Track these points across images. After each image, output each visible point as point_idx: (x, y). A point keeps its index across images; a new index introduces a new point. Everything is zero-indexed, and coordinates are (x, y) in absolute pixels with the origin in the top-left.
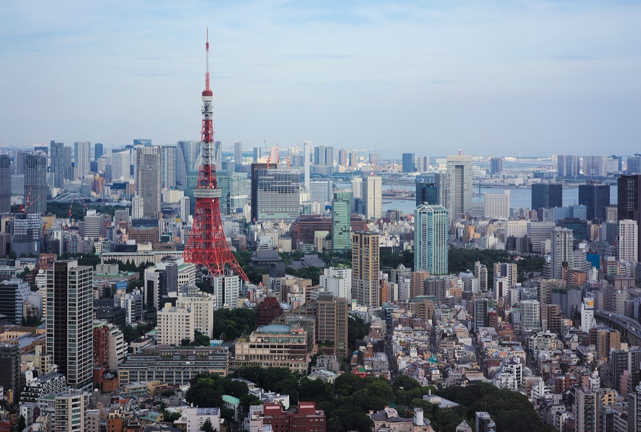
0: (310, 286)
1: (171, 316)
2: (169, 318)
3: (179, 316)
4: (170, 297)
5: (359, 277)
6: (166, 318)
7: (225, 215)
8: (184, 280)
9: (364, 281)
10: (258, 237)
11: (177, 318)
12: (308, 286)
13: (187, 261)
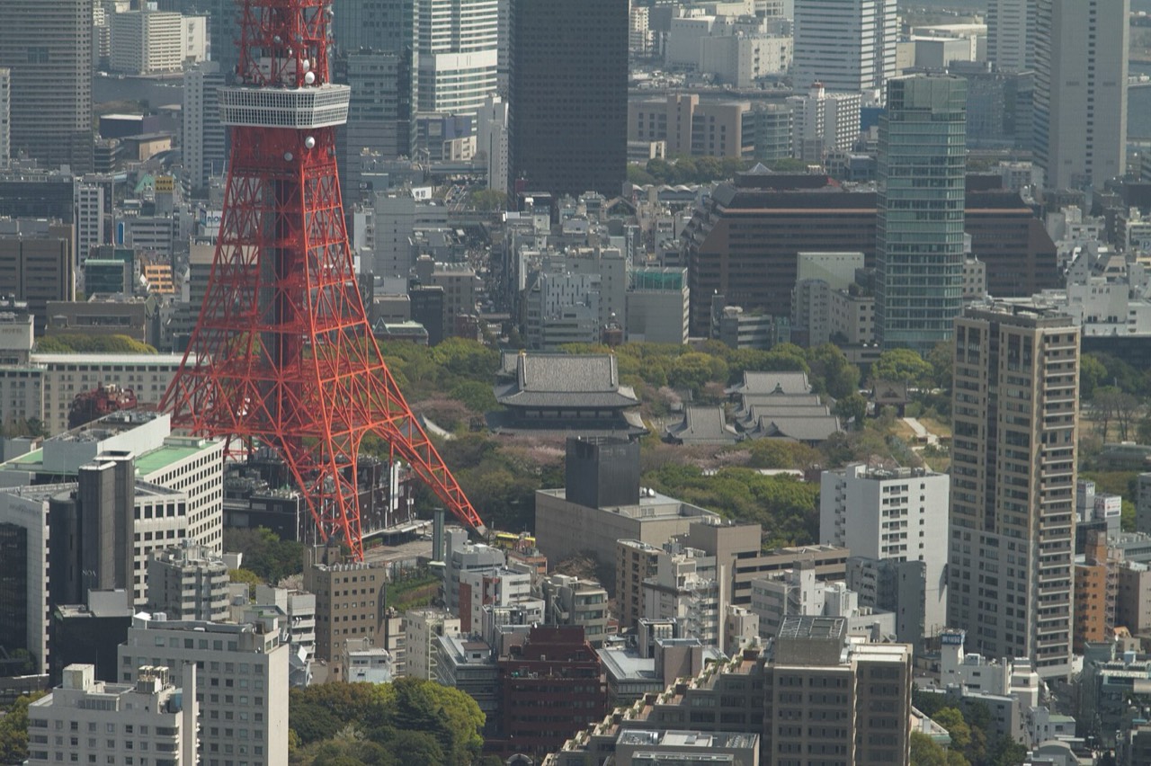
0: (753, 555)
1: (92, 726)
2: (83, 736)
3: (129, 728)
4: (99, 614)
5: (980, 520)
6: (67, 734)
7: (386, 155)
8: (166, 523)
9: (1004, 540)
10: (532, 277)
11: (120, 737)
12: (742, 556)
13: (188, 417)
